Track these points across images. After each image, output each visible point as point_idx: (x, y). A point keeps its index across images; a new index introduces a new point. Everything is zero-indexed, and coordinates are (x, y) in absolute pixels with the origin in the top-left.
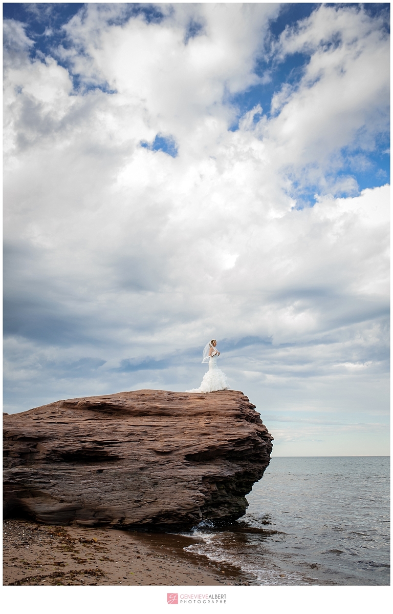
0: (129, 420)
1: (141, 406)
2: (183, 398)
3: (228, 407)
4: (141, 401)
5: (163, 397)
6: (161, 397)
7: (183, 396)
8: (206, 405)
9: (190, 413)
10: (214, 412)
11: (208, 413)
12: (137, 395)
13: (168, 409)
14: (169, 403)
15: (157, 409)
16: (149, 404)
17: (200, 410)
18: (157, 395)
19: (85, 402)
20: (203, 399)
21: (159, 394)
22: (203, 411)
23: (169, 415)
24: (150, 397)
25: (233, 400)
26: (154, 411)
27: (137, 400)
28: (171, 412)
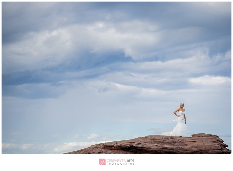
1: (155, 147)
2: (182, 141)
3: (213, 148)
4: (155, 144)
5: (169, 141)
6: (167, 141)
7: (181, 140)
8: (198, 146)
9: (188, 152)
10: (204, 151)
11: (201, 152)
12: (151, 139)
13: (174, 149)
14: (174, 145)
15: (167, 149)
16: (160, 145)
18: (164, 139)
19: (119, 145)
21: (165, 138)
22: (197, 151)
24: (160, 140)
25: (215, 142)
26: (165, 150)
27: (151, 143)
28: (175, 151)
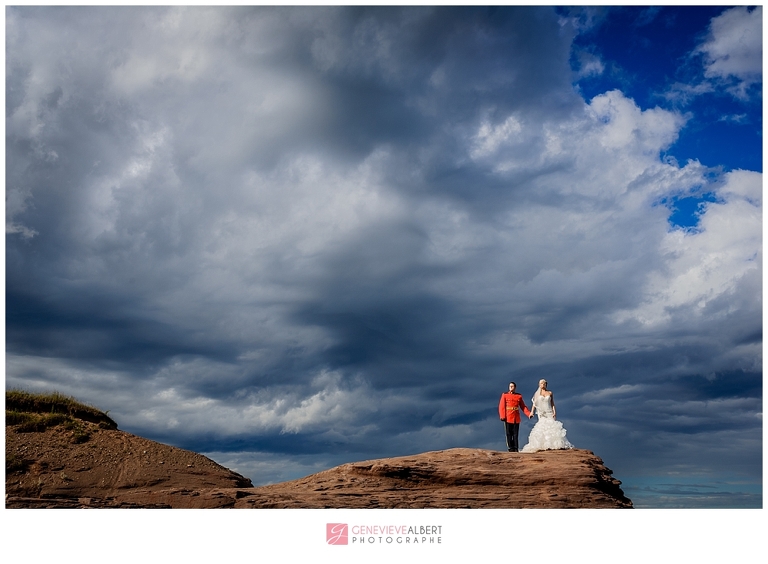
0: (442, 490)
1: (457, 471)
2: (514, 460)
3: (578, 473)
4: (457, 464)
5: (487, 459)
6: (484, 458)
7: (512, 457)
8: (547, 470)
9: (526, 481)
10: (559, 479)
11: (552, 481)
13: (495, 475)
14: (496, 468)
15: (480, 476)
16: (468, 468)
17: (540, 476)
18: (477, 456)
19: (382, 465)
20: (541, 461)
21: (479, 454)
22: (544, 479)
23: (497, 484)
25: (583, 462)
26: (476, 478)
28: (499, 480)
